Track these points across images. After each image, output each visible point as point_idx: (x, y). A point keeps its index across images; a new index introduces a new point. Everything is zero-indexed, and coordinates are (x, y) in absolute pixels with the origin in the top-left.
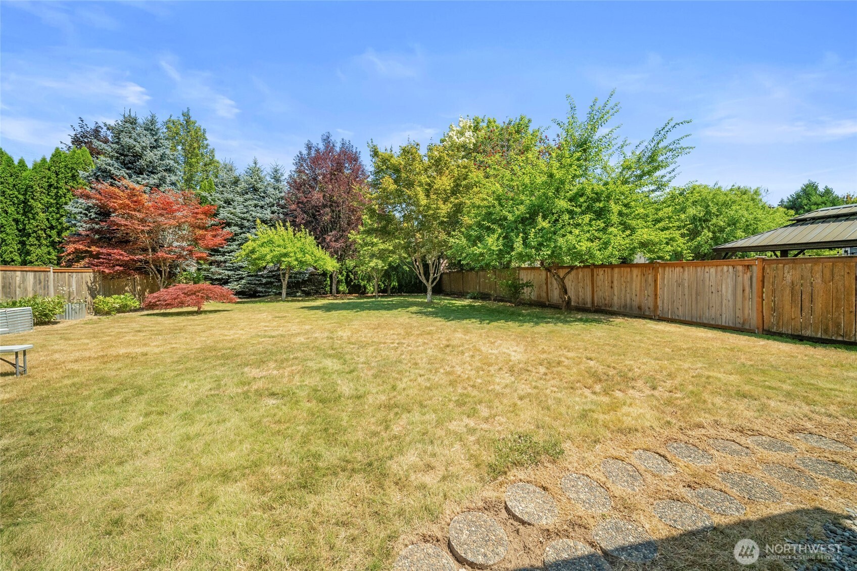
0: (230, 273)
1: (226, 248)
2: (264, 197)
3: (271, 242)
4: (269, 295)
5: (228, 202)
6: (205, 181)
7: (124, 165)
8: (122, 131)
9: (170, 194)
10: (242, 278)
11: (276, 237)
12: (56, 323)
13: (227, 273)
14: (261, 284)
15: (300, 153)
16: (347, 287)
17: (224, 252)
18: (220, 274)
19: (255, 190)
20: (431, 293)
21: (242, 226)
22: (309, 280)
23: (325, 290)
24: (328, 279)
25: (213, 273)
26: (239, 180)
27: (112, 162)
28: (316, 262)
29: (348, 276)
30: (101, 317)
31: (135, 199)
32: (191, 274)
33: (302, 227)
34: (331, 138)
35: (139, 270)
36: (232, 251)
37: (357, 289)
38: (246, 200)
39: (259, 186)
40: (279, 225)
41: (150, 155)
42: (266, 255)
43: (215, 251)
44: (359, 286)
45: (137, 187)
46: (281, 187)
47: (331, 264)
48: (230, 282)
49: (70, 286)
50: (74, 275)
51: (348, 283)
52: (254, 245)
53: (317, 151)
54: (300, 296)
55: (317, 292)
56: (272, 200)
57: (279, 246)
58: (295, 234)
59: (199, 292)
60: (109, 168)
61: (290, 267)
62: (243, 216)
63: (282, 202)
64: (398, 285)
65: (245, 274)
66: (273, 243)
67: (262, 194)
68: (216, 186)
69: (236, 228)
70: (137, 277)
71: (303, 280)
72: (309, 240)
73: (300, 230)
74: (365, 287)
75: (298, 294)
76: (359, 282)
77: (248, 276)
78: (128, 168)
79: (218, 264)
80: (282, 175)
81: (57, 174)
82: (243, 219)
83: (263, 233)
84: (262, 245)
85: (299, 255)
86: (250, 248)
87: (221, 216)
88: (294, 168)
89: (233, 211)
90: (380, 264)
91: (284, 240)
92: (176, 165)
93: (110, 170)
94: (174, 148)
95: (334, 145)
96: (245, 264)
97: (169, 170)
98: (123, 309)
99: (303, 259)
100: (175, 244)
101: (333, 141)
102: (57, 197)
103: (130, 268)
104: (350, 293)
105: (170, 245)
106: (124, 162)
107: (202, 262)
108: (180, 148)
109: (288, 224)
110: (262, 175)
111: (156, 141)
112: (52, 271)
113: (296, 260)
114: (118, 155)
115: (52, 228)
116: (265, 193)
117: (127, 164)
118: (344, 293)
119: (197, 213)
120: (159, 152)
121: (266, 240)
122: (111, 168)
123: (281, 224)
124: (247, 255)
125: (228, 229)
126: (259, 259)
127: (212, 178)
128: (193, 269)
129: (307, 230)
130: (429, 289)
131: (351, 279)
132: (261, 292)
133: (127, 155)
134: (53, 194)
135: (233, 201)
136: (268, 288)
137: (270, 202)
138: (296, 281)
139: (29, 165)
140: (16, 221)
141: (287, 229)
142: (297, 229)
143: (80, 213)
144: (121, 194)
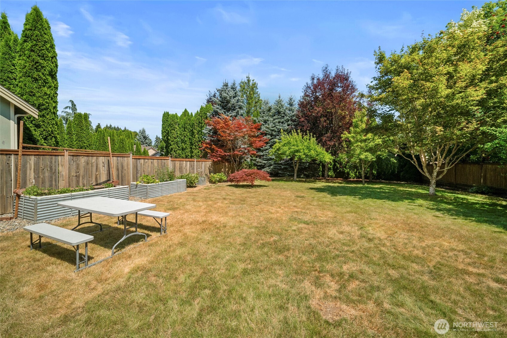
0: (265, 162)
1: (264, 148)
2: (283, 117)
3: (289, 143)
4: (285, 176)
5: (265, 122)
6: (255, 112)
7: (223, 108)
8: (223, 91)
9: (240, 120)
10: (271, 165)
11: (292, 140)
12: (195, 187)
13: (264, 162)
14: (281, 169)
15: (307, 84)
16: (334, 173)
17: (263, 150)
18: (261, 162)
19: (279, 113)
20: (434, 186)
21: (272, 135)
22: (309, 167)
23: (318, 174)
24: (321, 167)
25: (258, 162)
26: (271, 108)
27: (218, 107)
28: (317, 155)
29: (335, 165)
30: (212, 185)
31: (227, 124)
32: (248, 162)
33: (308, 132)
34: (328, 68)
35: (228, 161)
36: (266, 150)
37: (341, 175)
38: (274, 120)
39: (281, 110)
41: (233, 101)
42: (286, 152)
43: (259, 150)
44: (343, 172)
45: (228, 117)
46: (293, 109)
47: (328, 158)
48: (265, 167)
49: (201, 168)
50: (203, 163)
51: (335, 169)
52: (280, 146)
53: (318, 79)
54: (303, 178)
55: (313, 176)
56: (288, 117)
57: (294, 145)
58: (303, 137)
59: (252, 174)
61: (300, 159)
62: (272, 128)
63: (294, 118)
64: (377, 173)
65: (272, 162)
66: (290, 143)
67: (283, 115)
68: (260, 113)
69: (269, 136)
70: (227, 164)
71: (305, 167)
72: (313, 141)
73: (306, 134)
74: (348, 174)
75: (302, 176)
76: (343, 170)
77: (274, 164)
79: (260, 157)
80: (294, 101)
81: (201, 117)
82: (273, 131)
83: (284, 137)
84: (284, 145)
85: (306, 151)
86: (278, 147)
87: (261, 131)
88: (303, 94)
89: (268, 126)
90: (370, 157)
91: (296, 141)
92: (243, 104)
94: (242, 96)
95: (330, 73)
96: (274, 157)
97: (241, 108)
98: (220, 181)
99: (309, 154)
100: (242, 146)
101: (330, 70)
103: (224, 159)
104: (337, 177)
105: (240, 147)
106: (223, 106)
107: (253, 156)
108: (245, 96)
109: (299, 131)
110: (283, 103)
111: (235, 93)
113: (304, 154)
114: (221, 103)
116: (284, 114)
118: (331, 177)
119: (252, 128)
120: (236, 98)
121: (286, 142)
122: (218, 110)
123: (295, 131)
124: (275, 152)
125: (265, 137)
126: (282, 154)
127: (258, 109)
128: (249, 160)
129: (311, 134)
130: (433, 182)
131: (337, 167)
132: (280, 174)
133: (224, 102)
134: (200, 126)
135: (268, 121)
136: (285, 172)
137: (287, 119)
138: (302, 168)
139: (194, 115)
140: (190, 139)
141: (298, 134)
142: (304, 133)
143: (207, 133)
144: (221, 122)
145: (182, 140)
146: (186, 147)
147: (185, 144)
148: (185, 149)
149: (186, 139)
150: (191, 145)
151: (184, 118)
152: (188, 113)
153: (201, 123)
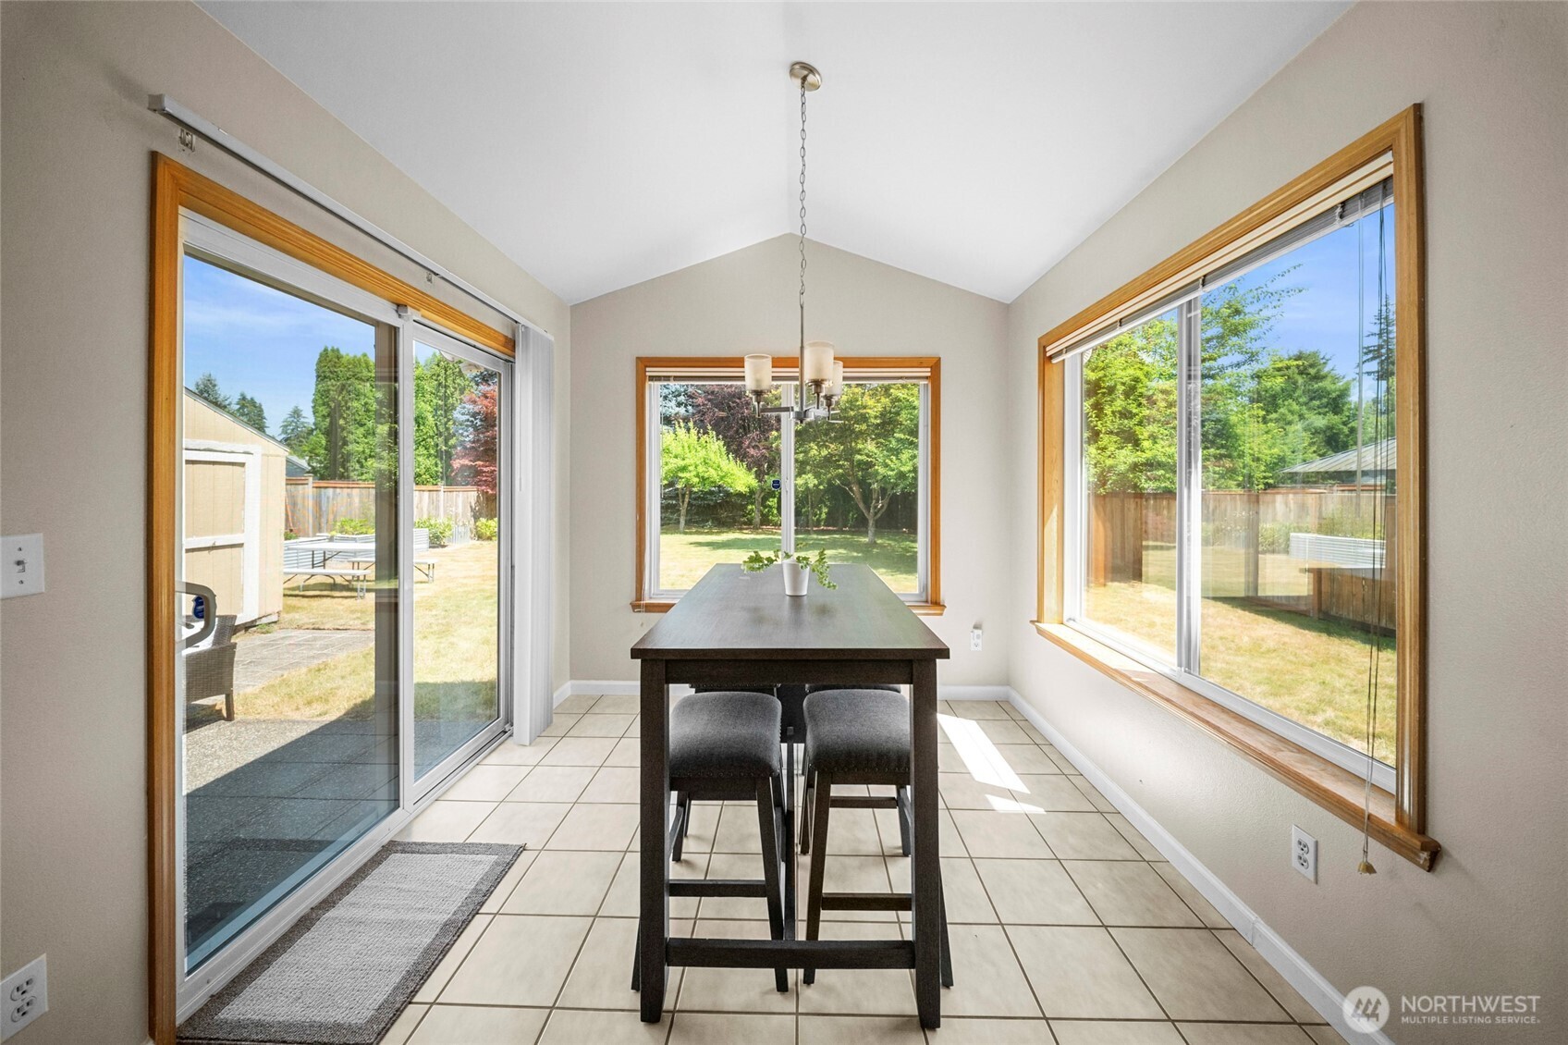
3: (667, 450)
11: (674, 443)
12: (444, 546)
20: (873, 529)
22: (724, 503)
28: (722, 478)
30: (483, 542)
33: (710, 428)
40: (680, 427)
49: (457, 506)
50: (460, 494)
55: (733, 522)
57: (676, 457)
58: (699, 438)
61: (688, 485)
66: (670, 451)
71: (715, 503)
72: (715, 446)
73: (706, 433)
81: (446, 371)
85: (701, 469)
91: (683, 448)
99: (706, 475)
109: (691, 424)
112: (442, 490)
113: (697, 475)
115: (440, 434)
123: (684, 424)
129: (716, 433)
130: (872, 523)
138: (709, 505)
141: (688, 430)
142: (702, 431)
143: (468, 420)
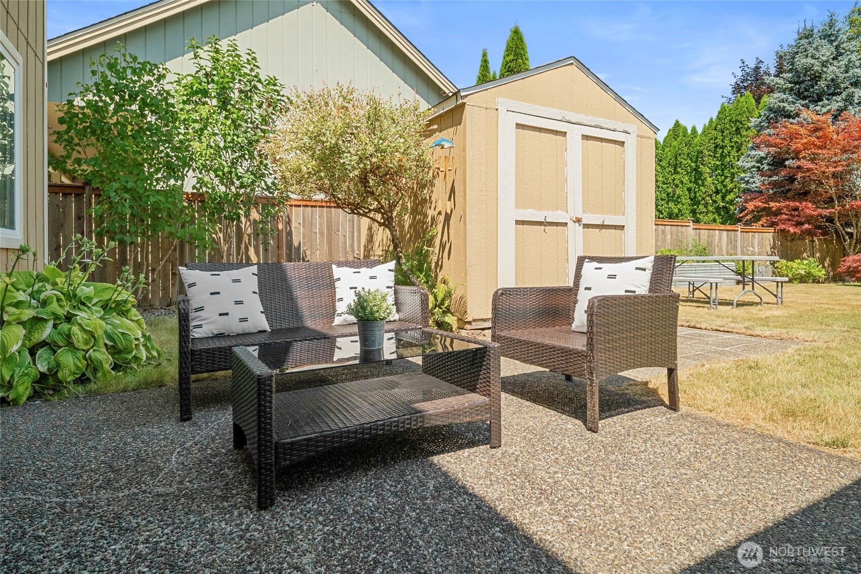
7: (800, 95)
8: (797, 53)
27: (785, 96)
31: (819, 134)
35: (822, 230)
41: (832, 71)
49: (753, 247)
50: (755, 234)
60: (782, 104)
70: (816, 240)
78: (804, 98)
93: (784, 107)
98: (806, 278)
102: (723, 157)
106: (799, 91)
112: (739, 230)
114: (793, 85)
117: (803, 93)
120: (842, 61)
122: (785, 104)
133: (803, 82)
134: (718, 155)
139: (700, 131)
140: (689, 190)
143: (753, 167)
144: (803, 131)
145: (668, 194)
146: (680, 211)
147: (677, 202)
148: (677, 215)
149: (678, 191)
150: (693, 205)
151: (675, 143)
152: (685, 129)
153: (722, 147)
